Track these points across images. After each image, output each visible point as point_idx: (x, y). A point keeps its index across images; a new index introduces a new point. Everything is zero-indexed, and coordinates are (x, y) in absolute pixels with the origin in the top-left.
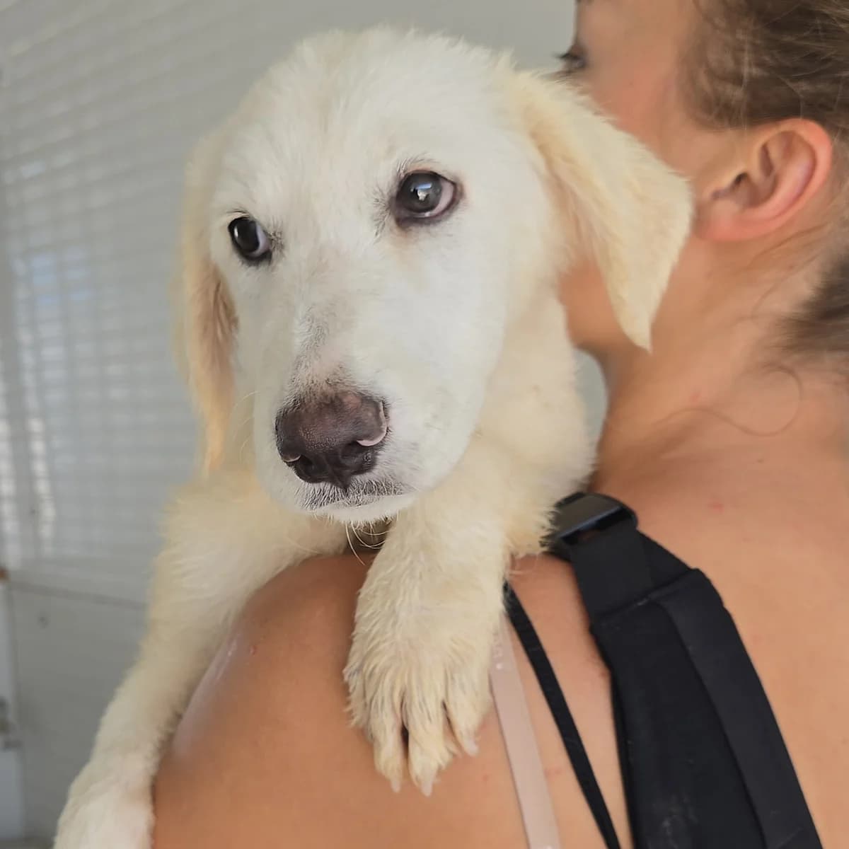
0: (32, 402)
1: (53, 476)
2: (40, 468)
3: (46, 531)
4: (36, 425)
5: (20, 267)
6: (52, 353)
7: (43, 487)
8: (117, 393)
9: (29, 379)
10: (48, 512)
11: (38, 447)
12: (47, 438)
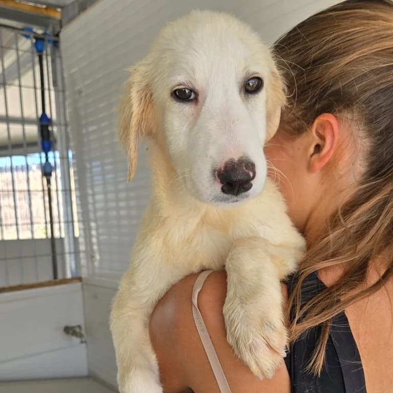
0: (92, 215)
1: (99, 244)
2: (94, 240)
3: (96, 264)
4: (93, 224)
5: (88, 166)
6: (99, 197)
7: (95, 247)
8: (123, 213)
9: (90, 207)
10: (98, 257)
11: (94, 233)
12: (97, 229)
